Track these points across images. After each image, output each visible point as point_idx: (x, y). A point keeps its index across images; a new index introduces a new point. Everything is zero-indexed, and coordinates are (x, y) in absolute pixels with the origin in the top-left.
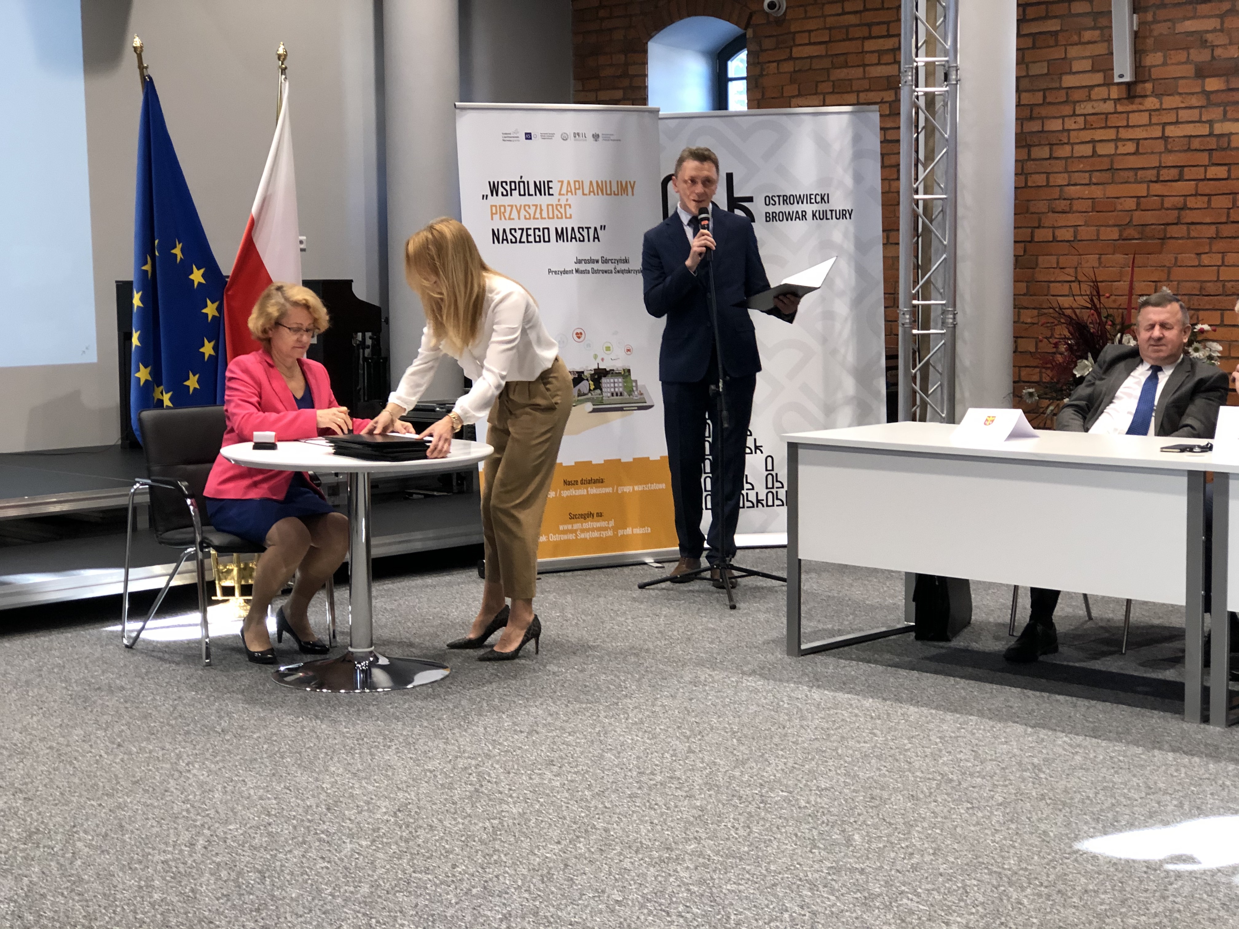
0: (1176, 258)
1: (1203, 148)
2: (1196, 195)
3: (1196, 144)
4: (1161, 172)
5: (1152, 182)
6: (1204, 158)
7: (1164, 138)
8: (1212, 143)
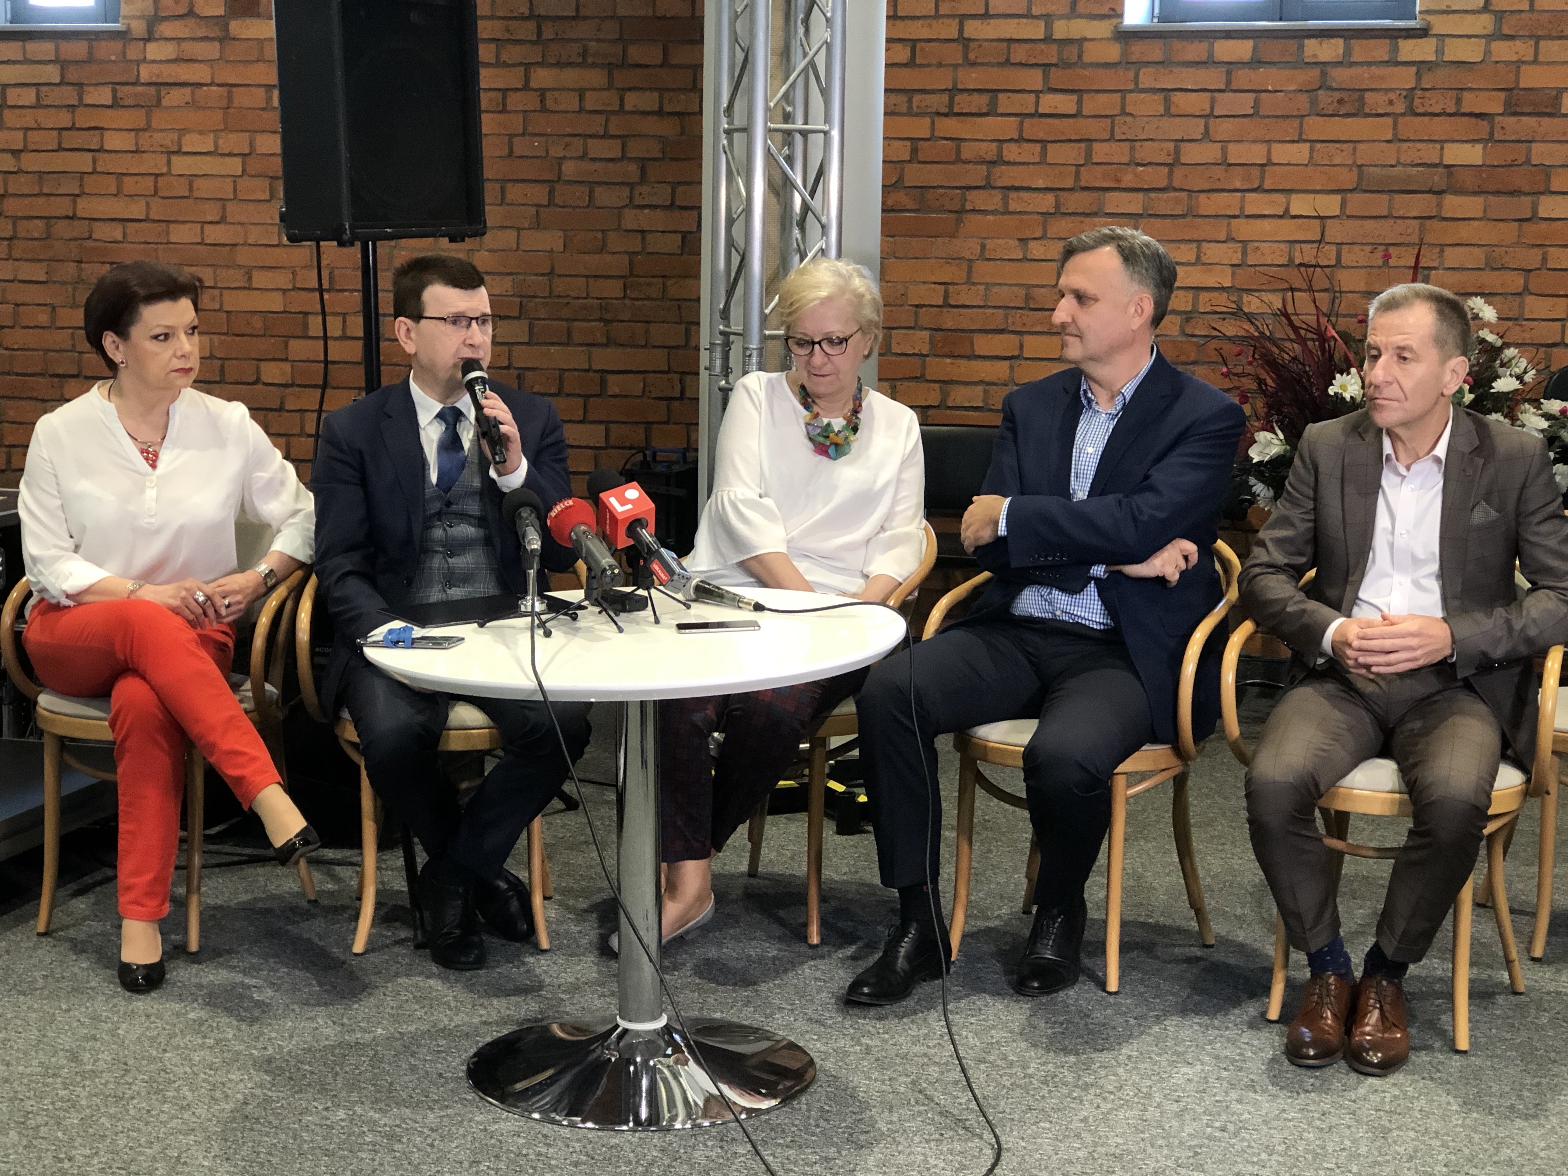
0: (983, 247)
1: (1032, 61)
2: (1021, 140)
3: (1019, 54)
4: (957, 99)
5: (938, 114)
6: (1034, 79)
7: (964, 42)
8: (1051, 54)
